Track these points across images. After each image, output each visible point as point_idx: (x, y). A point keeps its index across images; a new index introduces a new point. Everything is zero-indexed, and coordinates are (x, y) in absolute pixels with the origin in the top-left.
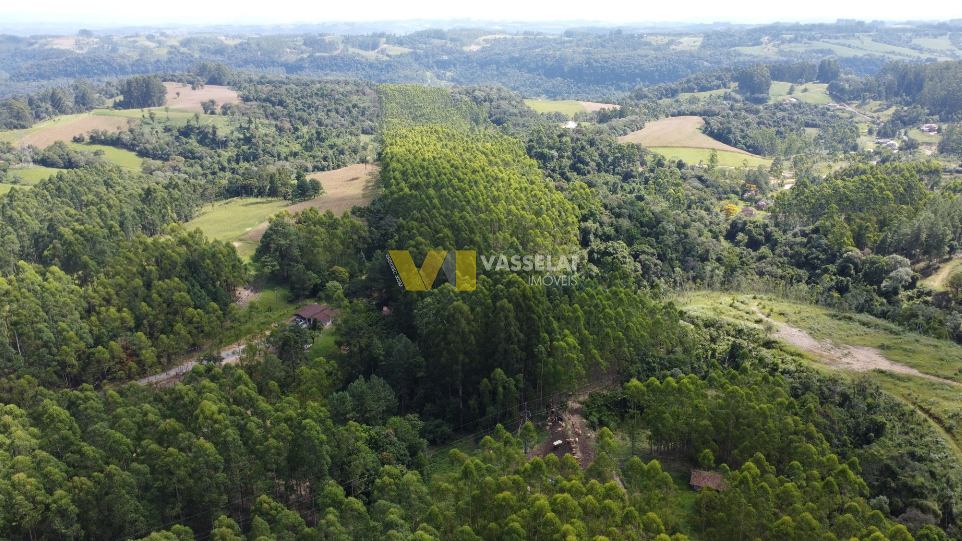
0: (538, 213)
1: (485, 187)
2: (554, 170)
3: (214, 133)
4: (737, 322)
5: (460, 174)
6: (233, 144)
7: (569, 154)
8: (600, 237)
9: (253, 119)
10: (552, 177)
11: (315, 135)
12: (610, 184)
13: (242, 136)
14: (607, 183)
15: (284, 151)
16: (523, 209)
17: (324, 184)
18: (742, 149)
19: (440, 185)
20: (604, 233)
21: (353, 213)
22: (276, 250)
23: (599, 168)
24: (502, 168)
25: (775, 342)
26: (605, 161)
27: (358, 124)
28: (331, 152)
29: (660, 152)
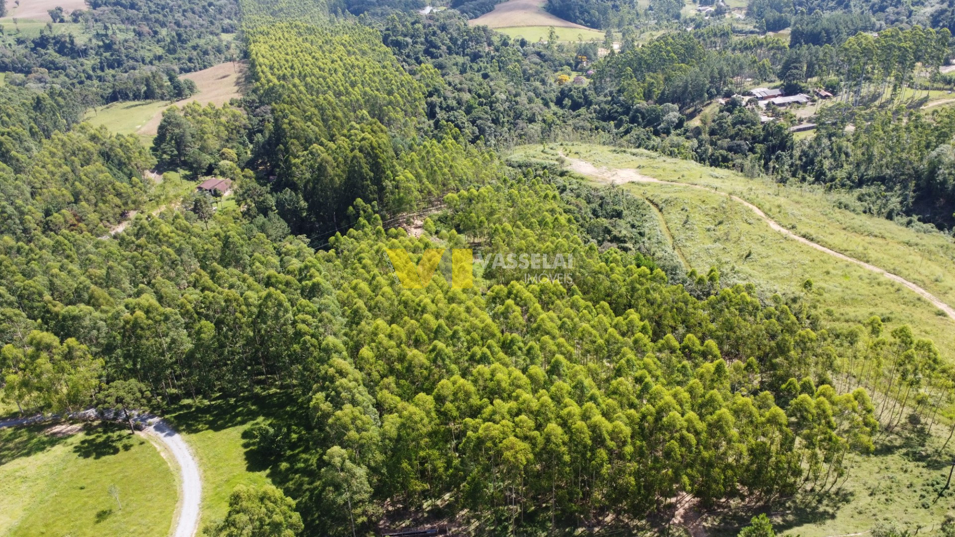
0: (390, 93)
1: (343, 74)
2: (408, 56)
3: (72, 42)
4: (543, 161)
5: (321, 64)
6: (94, 52)
7: (423, 40)
8: (445, 109)
9: (109, 25)
10: (406, 62)
11: (176, 37)
12: (460, 64)
13: (101, 43)
14: (456, 64)
15: (148, 56)
16: (378, 90)
17: (197, 84)
18: (581, 24)
19: (303, 74)
20: (448, 106)
21: (231, 104)
22: (172, 139)
23: (450, 51)
24: (358, 57)
25: (567, 172)
26: (455, 43)
27: (217, 23)
28: (195, 53)
29: (506, 32)
